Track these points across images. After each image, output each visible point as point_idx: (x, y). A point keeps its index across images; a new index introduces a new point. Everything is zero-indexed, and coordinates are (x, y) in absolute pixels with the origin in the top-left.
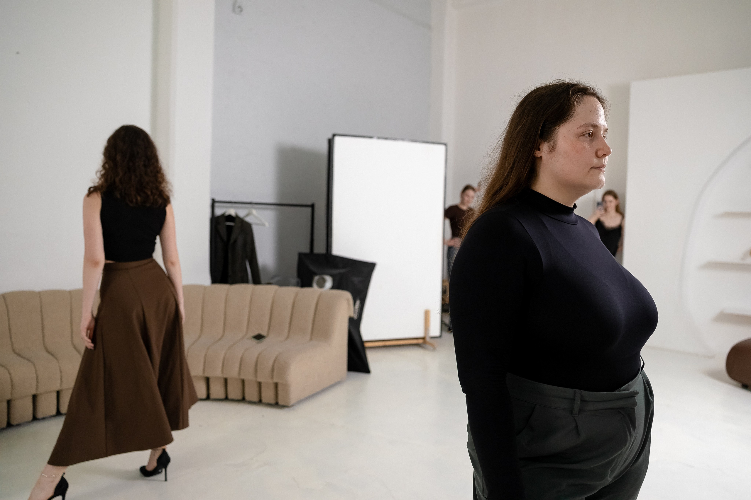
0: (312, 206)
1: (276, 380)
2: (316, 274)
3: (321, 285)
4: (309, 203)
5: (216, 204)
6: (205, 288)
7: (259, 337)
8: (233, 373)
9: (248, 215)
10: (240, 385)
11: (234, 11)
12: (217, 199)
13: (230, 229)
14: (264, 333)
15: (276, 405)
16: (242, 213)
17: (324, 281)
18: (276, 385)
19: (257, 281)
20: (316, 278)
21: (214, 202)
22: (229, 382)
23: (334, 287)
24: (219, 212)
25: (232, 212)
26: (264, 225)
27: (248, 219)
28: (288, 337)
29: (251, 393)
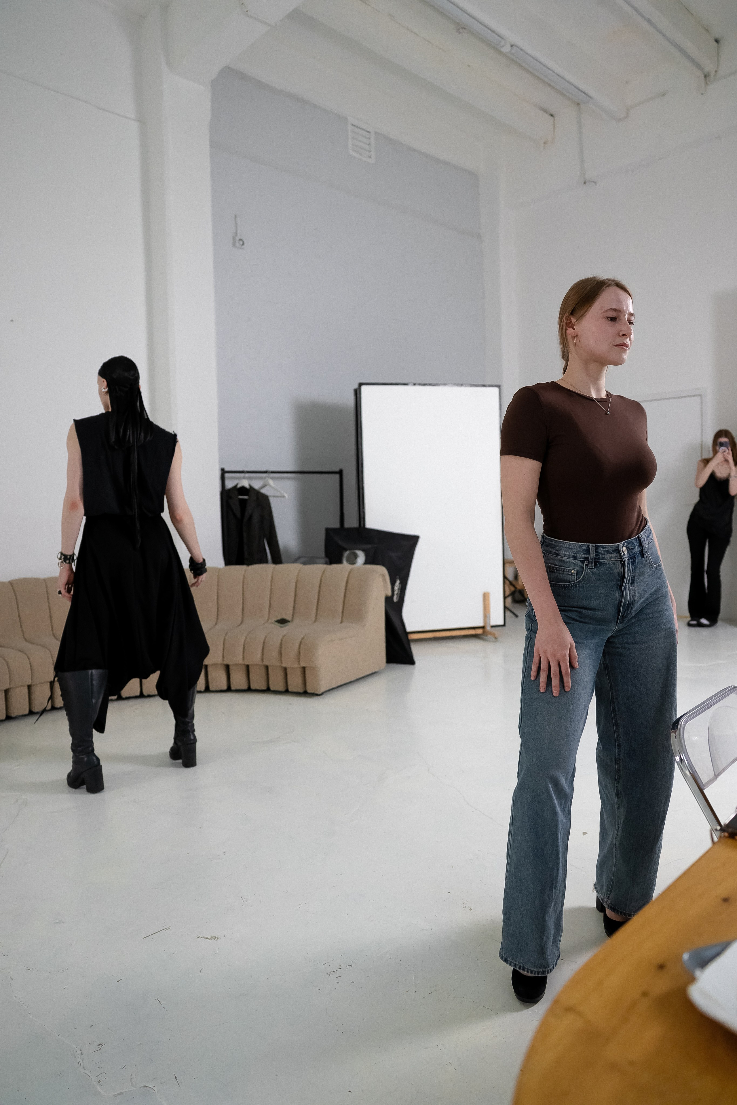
0: (340, 473)
1: (303, 664)
2: (346, 550)
3: (352, 560)
4: (337, 470)
5: (227, 475)
6: (219, 570)
7: (283, 622)
8: (255, 658)
9: (264, 486)
10: (263, 672)
11: (234, 245)
12: (226, 469)
13: (243, 503)
14: (288, 617)
15: (305, 693)
16: (256, 485)
17: (356, 556)
18: (304, 670)
19: (277, 560)
20: (346, 554)
21: (223, 472)
22: (251, 669)
23: (366, 563)
24: (230, 484)
25: (245, 483)
26: (283, 497)
27: (264, 491)
28: (315, 621)
29: (277, 682)
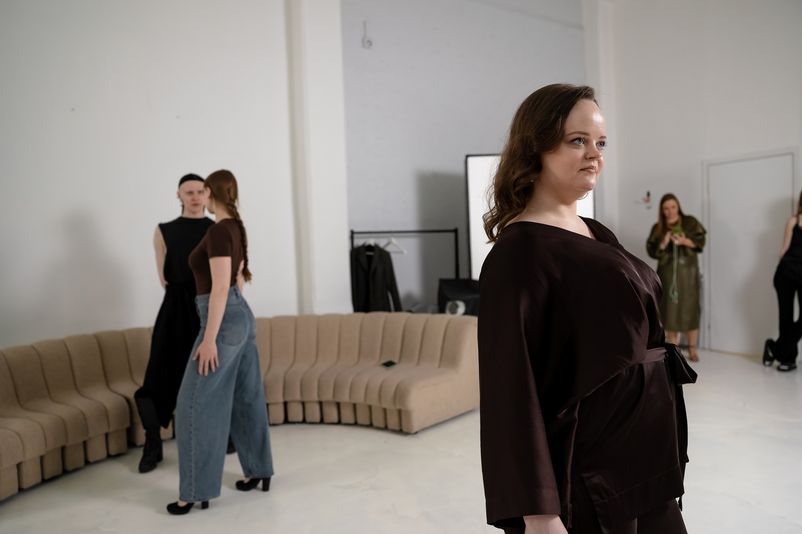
0: (456, 231)
1: (398, 407)
2: (449, 300)
3: (454, 311)
4: (452, 227)
5: (355, 236)
6: (341, 318)
7: (389, 364)
8: (359, 398)
9: (388, 244)
10: (367, 410)
11: (364, 46)
12: (356, 230)
13: (370, 258)
14: (395, 360)
15: (401, 432)
16: (382, 243)
17: (457, 306)
18: (400, 412)
19: (398, 309)
20: (449, 304)
21: (353, 233)
22: (358, 407)
23: (466, 313)
24: (359, 242)
25: (372, 242)
26: (402, 252)
27: (388, 249)
28: (418, 363)
29: (378, 420)
